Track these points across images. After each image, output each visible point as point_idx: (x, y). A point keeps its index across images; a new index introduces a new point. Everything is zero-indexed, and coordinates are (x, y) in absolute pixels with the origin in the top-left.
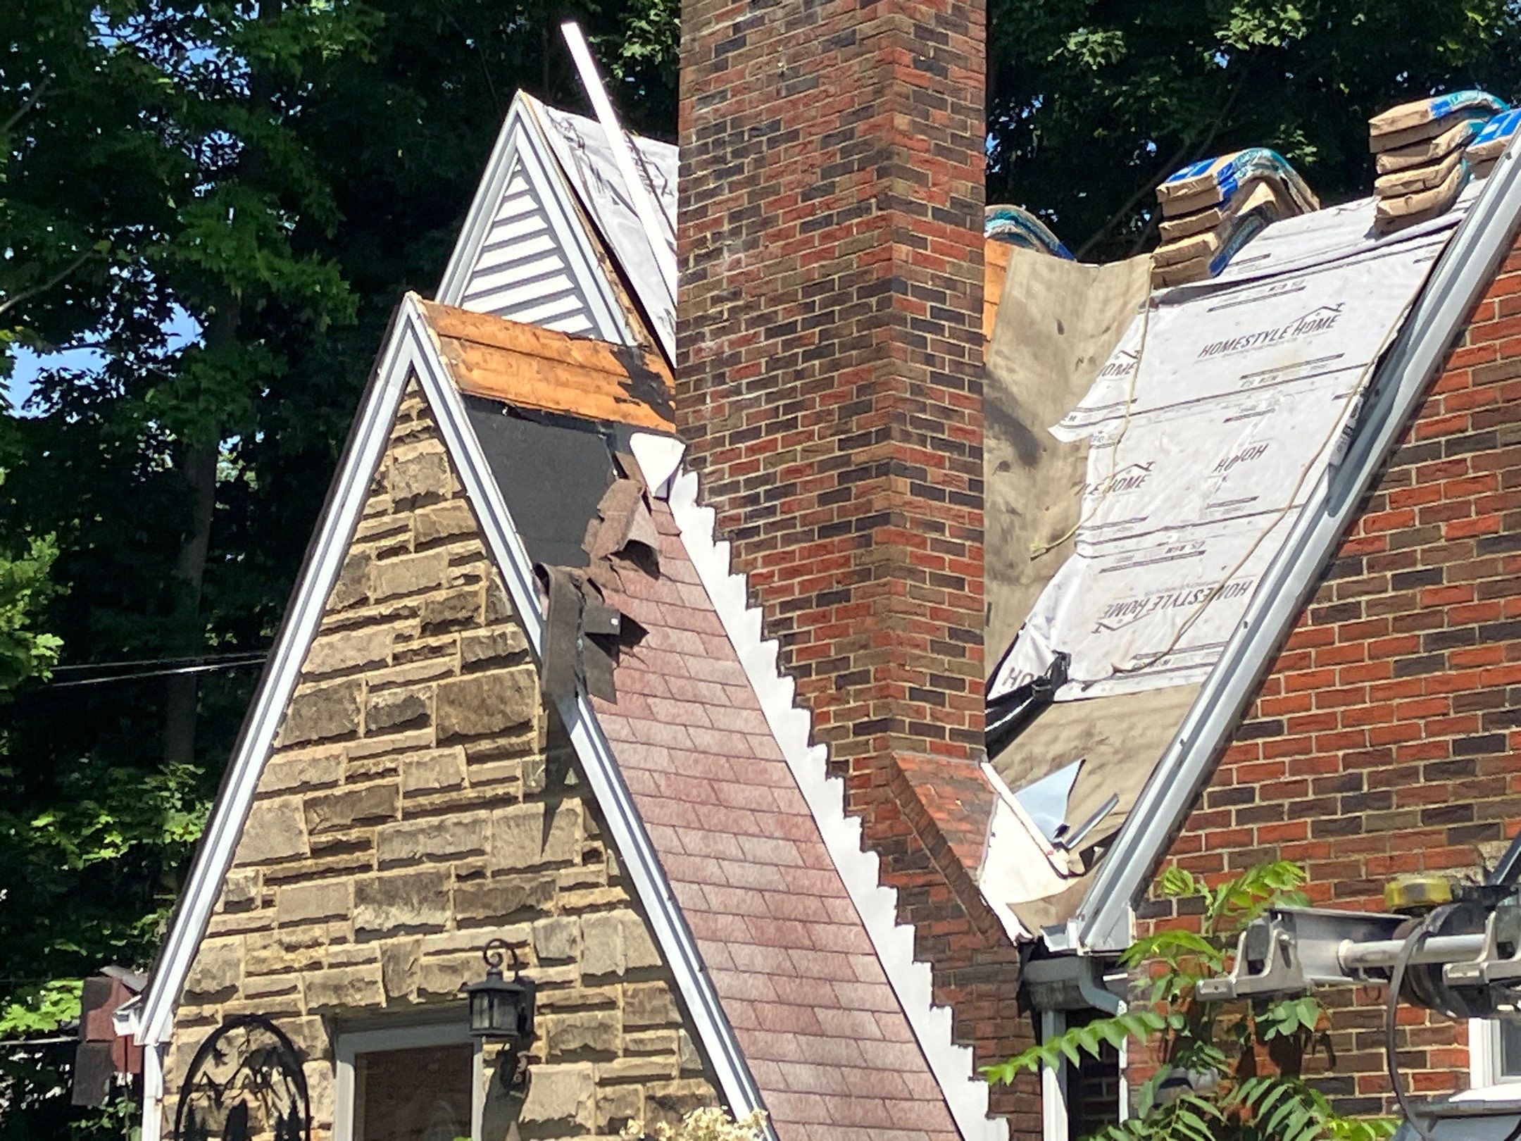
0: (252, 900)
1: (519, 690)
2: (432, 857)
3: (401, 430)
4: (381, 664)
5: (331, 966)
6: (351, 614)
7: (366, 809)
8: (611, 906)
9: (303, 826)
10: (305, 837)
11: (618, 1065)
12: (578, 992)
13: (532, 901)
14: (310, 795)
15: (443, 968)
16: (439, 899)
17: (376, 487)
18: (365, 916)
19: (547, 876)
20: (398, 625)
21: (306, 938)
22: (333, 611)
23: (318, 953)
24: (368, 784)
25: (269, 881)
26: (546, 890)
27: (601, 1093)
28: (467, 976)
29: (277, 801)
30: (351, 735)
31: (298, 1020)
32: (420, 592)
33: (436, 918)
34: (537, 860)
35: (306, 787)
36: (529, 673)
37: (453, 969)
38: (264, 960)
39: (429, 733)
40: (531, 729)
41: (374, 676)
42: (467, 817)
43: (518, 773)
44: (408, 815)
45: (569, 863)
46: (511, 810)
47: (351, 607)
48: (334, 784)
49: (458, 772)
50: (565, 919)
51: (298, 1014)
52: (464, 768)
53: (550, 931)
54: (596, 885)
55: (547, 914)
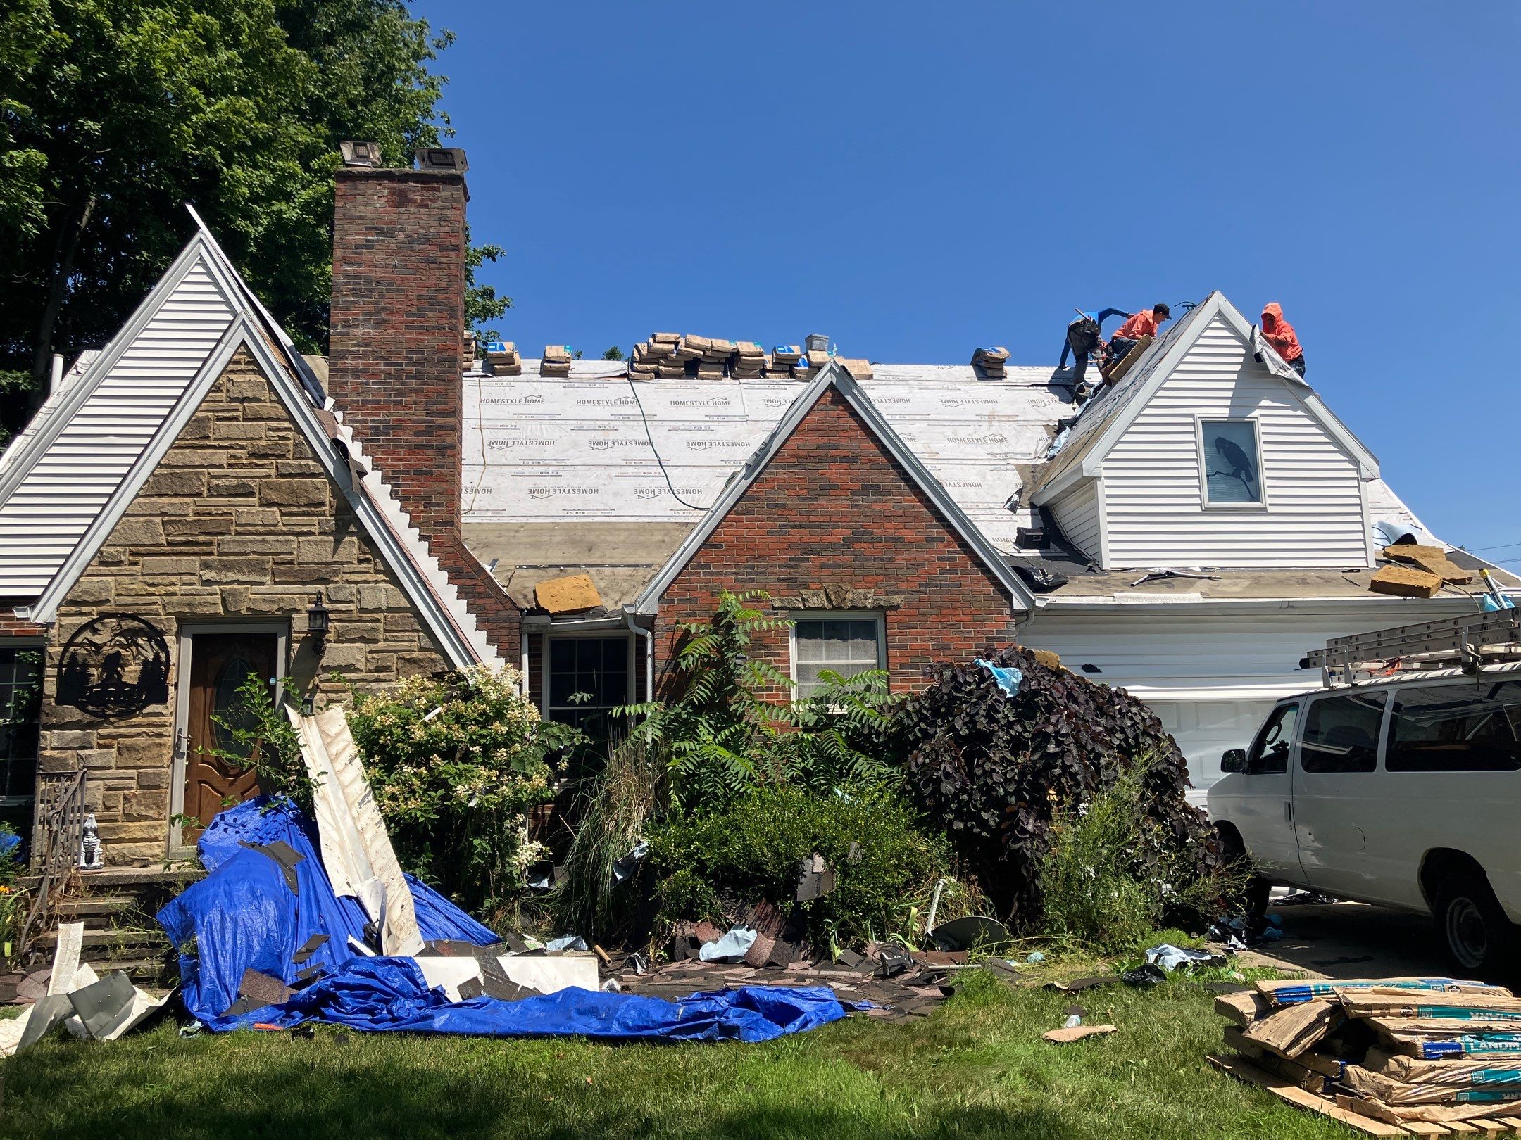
0: (122, 562)
1: (318, 489)
2: (255, 553)
3: (232, 367)
4: (221, 466)
5: (182, 595)
6: (197, 442)
7: (211, 528)
8: (377, 582)
9: (162, 532)
10: (163, 537)
11: (381, 645)
12: (355, 615)
13: (326, 576)
14: (166, 519)
15: (265, 600)
16: (263, 571)
17: (215, 388)
18: (209, 575)
19: (335, 567)
20: (232, 451)
21: (165, 581)
22: (182, 439)
23: (176, 589)
24: (210, 518)
25: (133, 554)
26: (336, 573)
27: (369, 656)
28: (281, 605)
29: (142, 519)
30: (199, 495)
31: (159, 617)
32: (248, 439)
33: (262, 579)
34: (329, 560)
35: (164, 514)
36: (324, 483)
37: (273, 602)
38: (131, 590)
39: (255, 500)
40: (325, 506)
41: (213, 471)
42: (281, 538)
43: (316, 523)
44: (238, 533)
45: (351, 563)
46: (311, 538)
47: (197, 439)
48: (187, 515)
49: (276, 519)
50: (347, 585)
51: (159, 614)
52: (279, 517)
53: (337, 590)
54: (368, 573)
55: (336, 582)
